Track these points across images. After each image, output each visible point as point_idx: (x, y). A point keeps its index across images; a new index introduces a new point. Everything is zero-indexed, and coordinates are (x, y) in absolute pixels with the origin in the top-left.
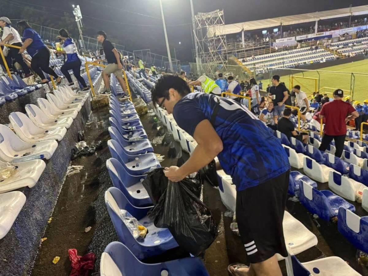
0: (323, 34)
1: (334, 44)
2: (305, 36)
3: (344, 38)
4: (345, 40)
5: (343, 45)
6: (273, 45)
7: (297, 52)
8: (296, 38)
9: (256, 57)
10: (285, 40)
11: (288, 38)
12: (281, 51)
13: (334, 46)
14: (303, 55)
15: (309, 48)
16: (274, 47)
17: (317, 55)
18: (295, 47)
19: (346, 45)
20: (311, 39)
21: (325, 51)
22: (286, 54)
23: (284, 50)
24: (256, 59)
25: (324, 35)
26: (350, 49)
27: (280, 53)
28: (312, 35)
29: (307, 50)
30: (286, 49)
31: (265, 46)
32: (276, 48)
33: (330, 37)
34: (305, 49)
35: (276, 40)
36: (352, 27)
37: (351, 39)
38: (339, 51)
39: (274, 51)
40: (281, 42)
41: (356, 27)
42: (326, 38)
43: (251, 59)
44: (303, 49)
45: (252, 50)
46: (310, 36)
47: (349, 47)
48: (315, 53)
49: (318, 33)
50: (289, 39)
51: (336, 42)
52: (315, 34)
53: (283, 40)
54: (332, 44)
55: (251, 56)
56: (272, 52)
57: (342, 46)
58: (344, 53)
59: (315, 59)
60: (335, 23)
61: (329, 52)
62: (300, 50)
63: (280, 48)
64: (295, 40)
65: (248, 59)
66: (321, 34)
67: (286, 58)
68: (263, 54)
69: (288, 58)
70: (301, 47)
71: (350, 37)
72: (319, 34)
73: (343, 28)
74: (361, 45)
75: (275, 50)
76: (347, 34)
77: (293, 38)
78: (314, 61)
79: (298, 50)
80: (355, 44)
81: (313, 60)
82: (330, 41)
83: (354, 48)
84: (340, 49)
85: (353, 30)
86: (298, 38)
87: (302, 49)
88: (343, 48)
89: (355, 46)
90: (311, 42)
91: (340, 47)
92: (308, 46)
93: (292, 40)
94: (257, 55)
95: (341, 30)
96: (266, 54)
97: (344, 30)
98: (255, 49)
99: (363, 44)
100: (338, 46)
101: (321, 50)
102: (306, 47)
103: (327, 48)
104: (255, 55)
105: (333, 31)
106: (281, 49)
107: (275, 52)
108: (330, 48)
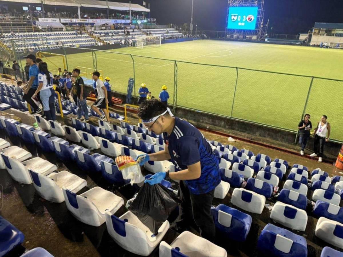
0: (86, 21)
1: (97, 31)
2: (70, 19)
3: (104, 28)
4: (105, 29)
5: (105, 34)
6: (36, 24)
7: (63, 34)
8: (60, 20)
9: (17, 34)
10: (50, 20)
11: (52, 19)
12: (45, 31)
13: (97, 33)
14: (69, 38)
15: (75, 32)
16: (38, 26)
17: (83, 39)
18: (61, 30)
19: (107, 34)
20: (75, 24)
21: (89, 37)
22: (51, 35)
23: (48, 31)
24: (16, 36)
25: (87, 22)
26: (110, 38)
27: (45, 33)
28: (76, 20)
29: (73, 34)
30: (50, 29)
31: (26, 23)
32: (40, 28)
33: (92, 25)
34: (71, 32)
35: (39, 19)
36: (110, 18)
37: (111, 29)
38: (101, 38)
39: (37, 30)
40: (44, 21)
41: (113, 20)
42: (89, 25)
43: (10, 36)
44: (69, 32)
45: (10, 25)
46: (74, 21)
47: (109, 36)
48: (80, 38)
49: (81, 19)
50: (54, 20)
51: (99, 30)
52: (79, 19)
53: (47, 20)
54: (95, 31)
55: (10, 32)
56: (36, 31)
57: (104, 34)
58: (106, 40)
59: (81, 44)
60: (96, 13)
61: (93, 39)
62: (65, 32)
63: (44, 27)
64: (60, 22)
65: (6, 34)
66: (84, 21)
67: (52, 39)
68: (25, 32)
69: (54, 39)
70: (67, 30)
71: (109, 27)
72: (83, 20)
73: (104, 19)
74: (118, 36)
75: (39, 29)
76: (107, 24)
77: (58, 20)
78: (80, 45)
79: (63, 32)
80: (114, 34)
81: (79, 44)
82: (93, 28)
83: (113, 37)
84: (102, 36)
85: (111, 22)
86: (63, 20)
87: (67, 32)
88: (104, 36)
89: (113, 35)
90: (76, 27)
91: (102, 35)
92: (73, 30)
93: (56, 22)
94: (17, 32)
95: (101, 20)
96: (28, 32)
97: (105, 21)
98: (13, 25)
99: (120, 35)
100: (100, 34)
101: (86, 35)
102: (71, 31)
103: (91, 34)
104: (14, 32)
105: (94, 20)
106: (45, 29)
107: (39, 31)
108: (94, 35)
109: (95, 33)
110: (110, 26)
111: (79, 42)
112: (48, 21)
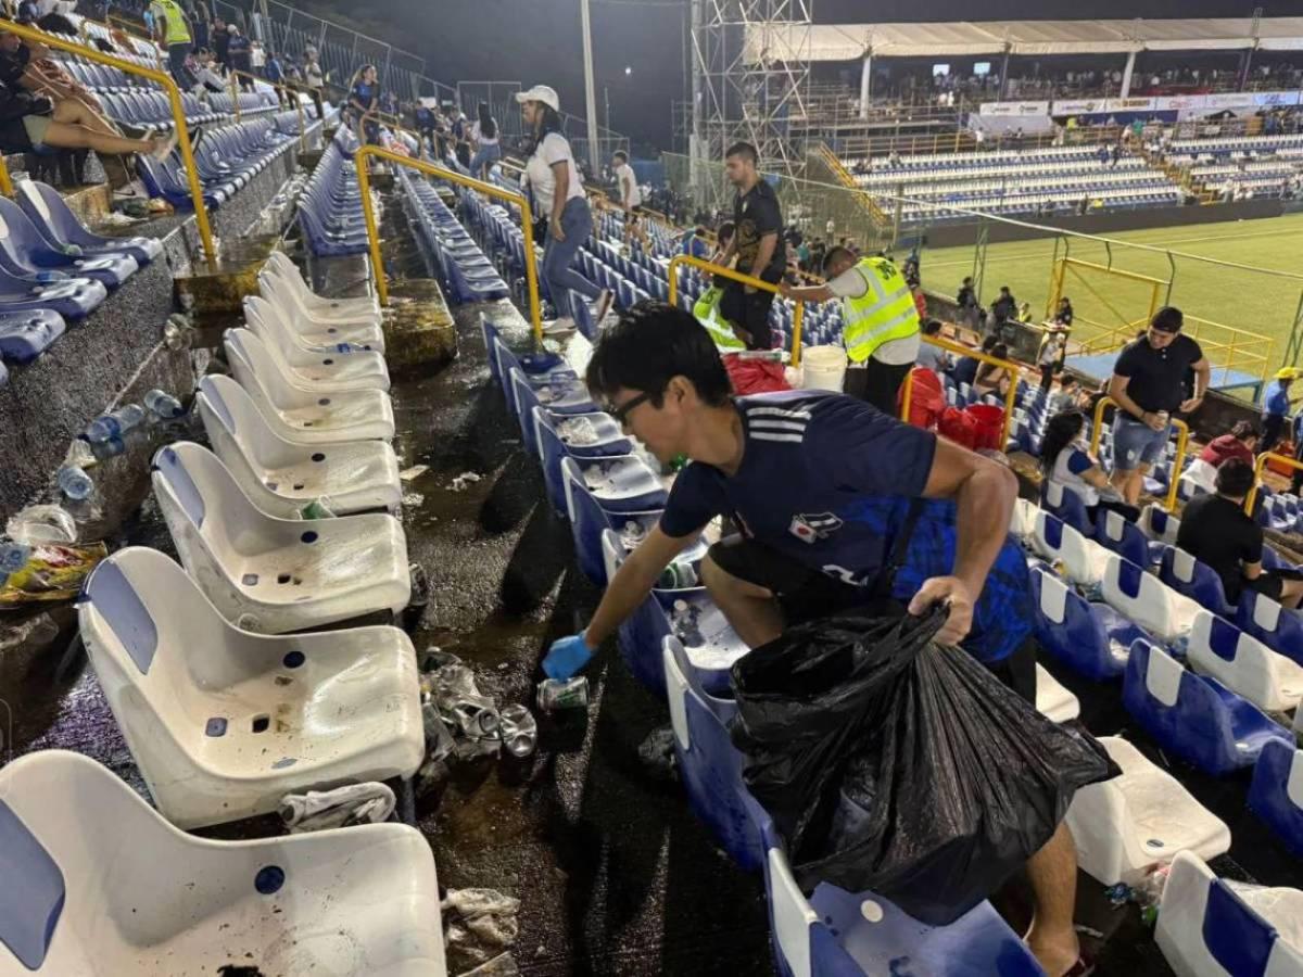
0: (1147, 103)
1: (1183, 144)
2: (1085, 103)
3: (1216, 129)
4: (1219, 136)
5: (1212, 153)
6: (970, 123)
7: (1051, 160)
8: (1050, 107)
9: (906, 160)
10: (1015, 109)
11: (1024, 104)
12: (993, 149)
13: (1180, 152)
14: (1069, 174)
15: (1095, 149)
16: (973, 133)
17: (1120, 178)
18: (1047, 140)
19: (1221, 156)
20: (1103, 117)
21: (1147, 169)
22: (1009, 162)
23: (1004, 147)
24: (902, 166)
25: (1150, 108)
26: (1233, 170)
27: (990, 156)
28: (1109, 102)
29: (1086, 157)
31: (937, 122)
32: (980, 137)
33: (1169, 118)
34: (1081, 150)
35: (983, 106)
36: (1249, 89)
37: (1242, 134)
38: (1195, 172)
39: (969, 146)
40: (997, 113)
41: (1265, 94)
42: (1156, 121)
43: (886, 167)
44: (1074, 151)
45: (893, 130)
46: (1102, 105)
47: (1233, 162)
49: (1129, 100)
50: (1029, 109)
51: (1190, 139)
52: (1120, 101)
53: (1007, 109)
54: (1175, 144)
55: (887, 154)
56: (962, 150)
57: (1209, 157)
58: (1212, 181)
59: (1111, 194)
60: (1191, 70)
61: (1162, 175)
62: (1060, 152)
64: (1049, 114)
65: (876, 162)
66: (1140, 104)
67: (1011, 177)
68: (930, 152)
69: (1019, 177)
70: (1069, 144)
71: (1239, 127)
72: (1134, 104)
73: (1219, 92)
74: (1271, 160)
75: (975, 141)
76: (1232, 115)
77: (1043, 106)
78: (1108, 199)
79: (1053, 152)
80: (1253, 154)
81: (1104, 195)
82: (1169, 132)
83: (1250, 168)
84: (1200, 165)
85: (1251, 101)
86: (1060, 108)
87: (1068, 151)
88: (1211, 163)
89: (1250, 160)
90: (1104, 129)
91: (1203, 158)
92: (1091, 143)
93: (1036, 113)
94: (908, 153)
95: (1210, 97)
96: (939, 152)
97: (1222, 100)
98: (903, 130)
99: (1279, 159)
100: (1194, 156)
101: (1135, 162)
102: (1083, 144)
104: (901, 153)
105: (1182, 99)
106: (995, 141)
107: (972, 149)
108: (1167, 159)
109: (1174, 150)
110: (1244, 122)
111: (1106, 189)
112: (1009, 114)
